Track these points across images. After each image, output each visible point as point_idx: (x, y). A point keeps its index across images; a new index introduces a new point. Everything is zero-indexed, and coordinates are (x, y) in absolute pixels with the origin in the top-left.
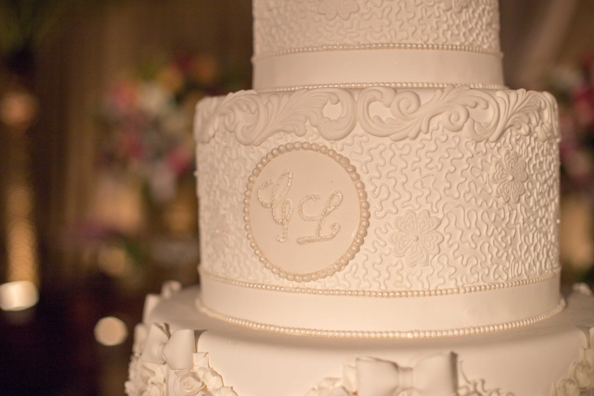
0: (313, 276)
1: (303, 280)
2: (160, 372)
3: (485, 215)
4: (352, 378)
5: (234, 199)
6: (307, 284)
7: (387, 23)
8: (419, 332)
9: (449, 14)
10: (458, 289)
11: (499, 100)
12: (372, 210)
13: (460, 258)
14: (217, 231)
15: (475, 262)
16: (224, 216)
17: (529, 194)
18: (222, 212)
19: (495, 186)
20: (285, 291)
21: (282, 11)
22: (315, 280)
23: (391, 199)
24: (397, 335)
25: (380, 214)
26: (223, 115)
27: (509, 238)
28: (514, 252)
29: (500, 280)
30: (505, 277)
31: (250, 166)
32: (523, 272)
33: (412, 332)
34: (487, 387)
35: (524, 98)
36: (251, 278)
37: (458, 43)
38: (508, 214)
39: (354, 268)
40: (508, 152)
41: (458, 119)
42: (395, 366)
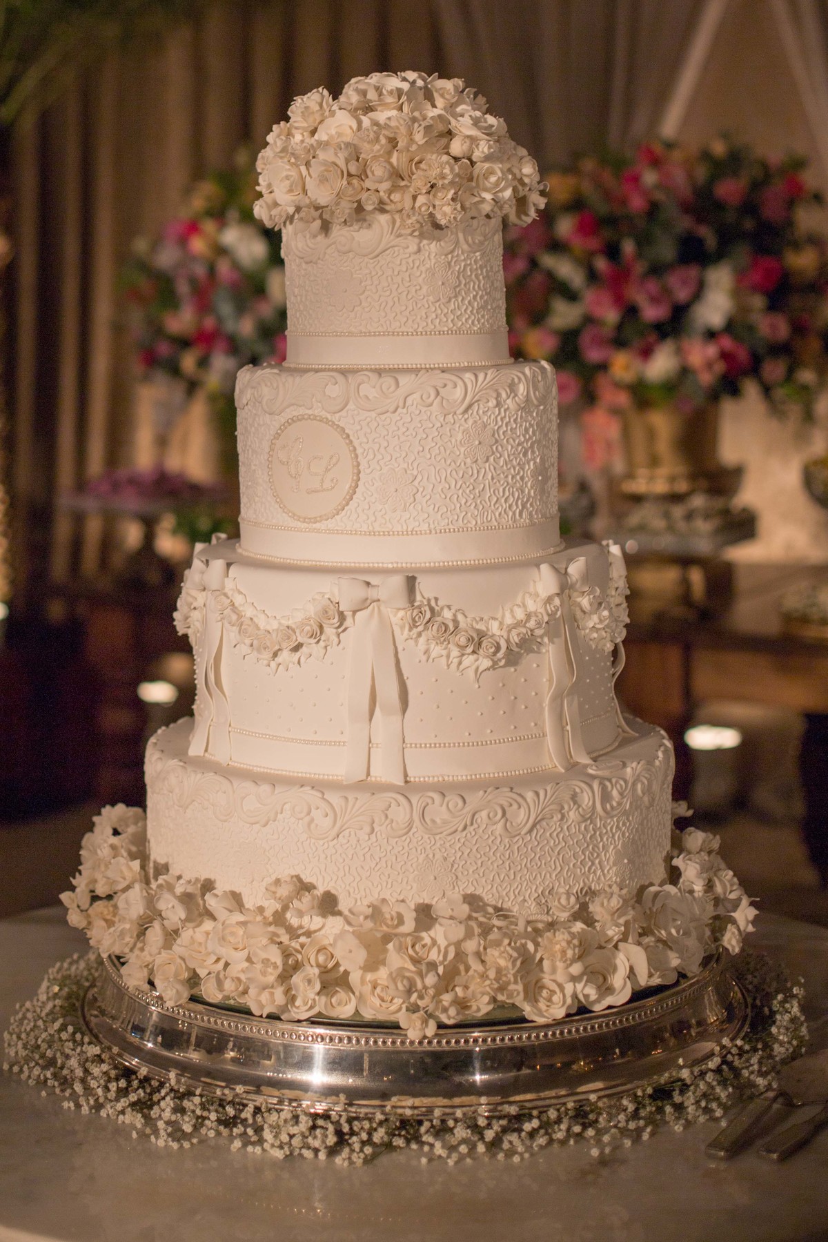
0: (318, 519)
1: (311, 522)
2: (201, 598)
3: (454, 472)
4: (336, 591)
5: (262, 457)
6: (314, 525)
7: (383, 314)
8: (397, 563)
9: (437, 305)
10: (431, 531)
11: (466, 380)
12: (361, 468)
13: (432, 506)
14: (250, 483)
15: (445, 510)
16: (255, 470)
17: (498, 455)
18: (253, 467)
19: (462, 450)
20: (298, 531)
21: (303, 300)
22: (320, 522)
23: (376, 459)
24: (380, 565)
25: (368, 471)
26: (253, 388)
27: (477, 491)
28: (483, 502)
29: (469, 525)
30: (474, 522)
31: (273, 432)
32: (493, 519)
33: (392, 563)
34: (439, 603)
35: (492, 377)
36: (274, 521)
37: (446, 329)
38: (475, 472)
39: (349, 513)
40: (475, 422)
41: (429, 397)
42: (368, 584)
